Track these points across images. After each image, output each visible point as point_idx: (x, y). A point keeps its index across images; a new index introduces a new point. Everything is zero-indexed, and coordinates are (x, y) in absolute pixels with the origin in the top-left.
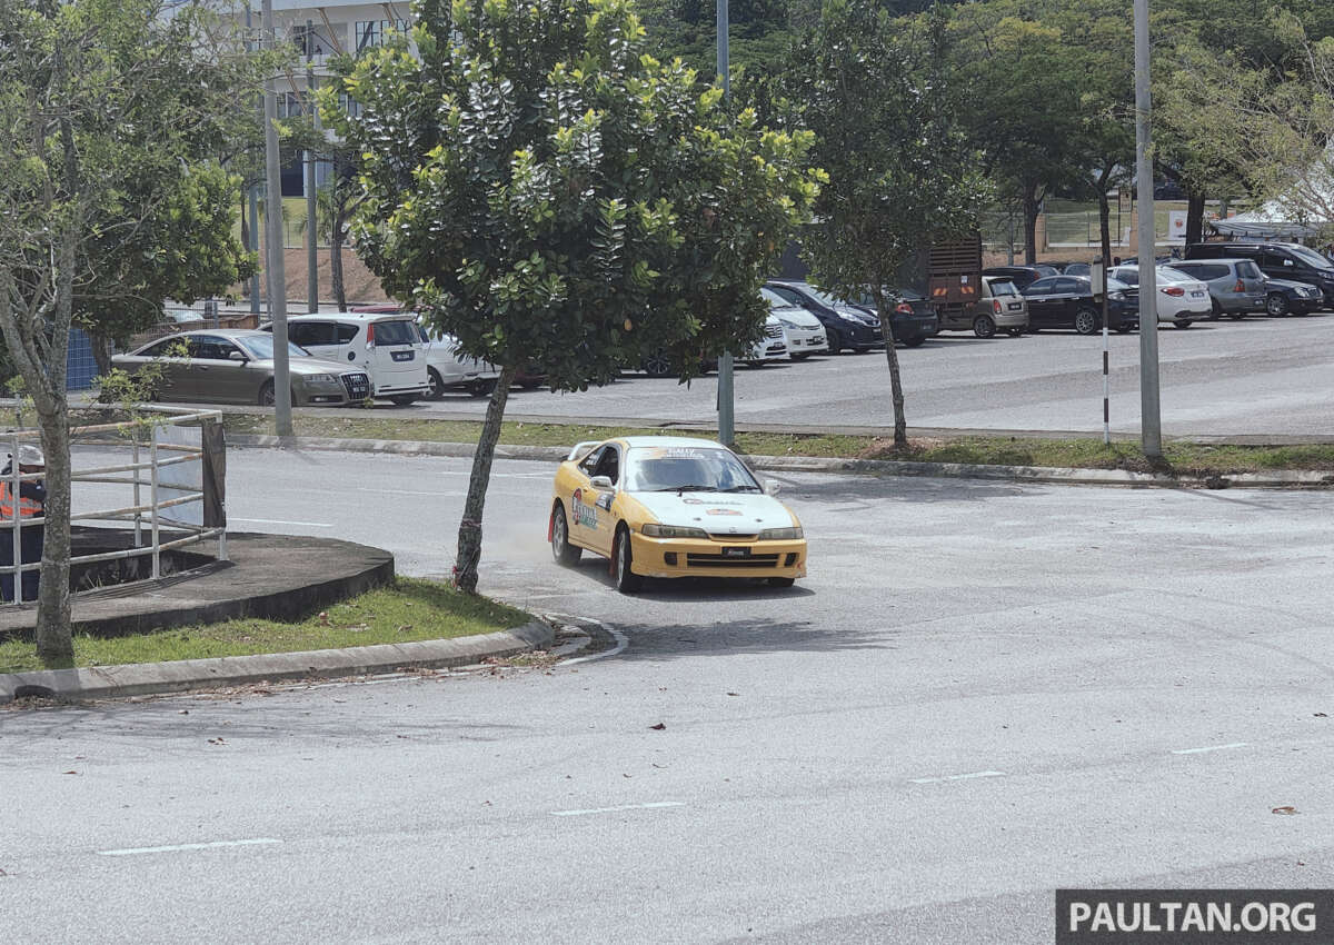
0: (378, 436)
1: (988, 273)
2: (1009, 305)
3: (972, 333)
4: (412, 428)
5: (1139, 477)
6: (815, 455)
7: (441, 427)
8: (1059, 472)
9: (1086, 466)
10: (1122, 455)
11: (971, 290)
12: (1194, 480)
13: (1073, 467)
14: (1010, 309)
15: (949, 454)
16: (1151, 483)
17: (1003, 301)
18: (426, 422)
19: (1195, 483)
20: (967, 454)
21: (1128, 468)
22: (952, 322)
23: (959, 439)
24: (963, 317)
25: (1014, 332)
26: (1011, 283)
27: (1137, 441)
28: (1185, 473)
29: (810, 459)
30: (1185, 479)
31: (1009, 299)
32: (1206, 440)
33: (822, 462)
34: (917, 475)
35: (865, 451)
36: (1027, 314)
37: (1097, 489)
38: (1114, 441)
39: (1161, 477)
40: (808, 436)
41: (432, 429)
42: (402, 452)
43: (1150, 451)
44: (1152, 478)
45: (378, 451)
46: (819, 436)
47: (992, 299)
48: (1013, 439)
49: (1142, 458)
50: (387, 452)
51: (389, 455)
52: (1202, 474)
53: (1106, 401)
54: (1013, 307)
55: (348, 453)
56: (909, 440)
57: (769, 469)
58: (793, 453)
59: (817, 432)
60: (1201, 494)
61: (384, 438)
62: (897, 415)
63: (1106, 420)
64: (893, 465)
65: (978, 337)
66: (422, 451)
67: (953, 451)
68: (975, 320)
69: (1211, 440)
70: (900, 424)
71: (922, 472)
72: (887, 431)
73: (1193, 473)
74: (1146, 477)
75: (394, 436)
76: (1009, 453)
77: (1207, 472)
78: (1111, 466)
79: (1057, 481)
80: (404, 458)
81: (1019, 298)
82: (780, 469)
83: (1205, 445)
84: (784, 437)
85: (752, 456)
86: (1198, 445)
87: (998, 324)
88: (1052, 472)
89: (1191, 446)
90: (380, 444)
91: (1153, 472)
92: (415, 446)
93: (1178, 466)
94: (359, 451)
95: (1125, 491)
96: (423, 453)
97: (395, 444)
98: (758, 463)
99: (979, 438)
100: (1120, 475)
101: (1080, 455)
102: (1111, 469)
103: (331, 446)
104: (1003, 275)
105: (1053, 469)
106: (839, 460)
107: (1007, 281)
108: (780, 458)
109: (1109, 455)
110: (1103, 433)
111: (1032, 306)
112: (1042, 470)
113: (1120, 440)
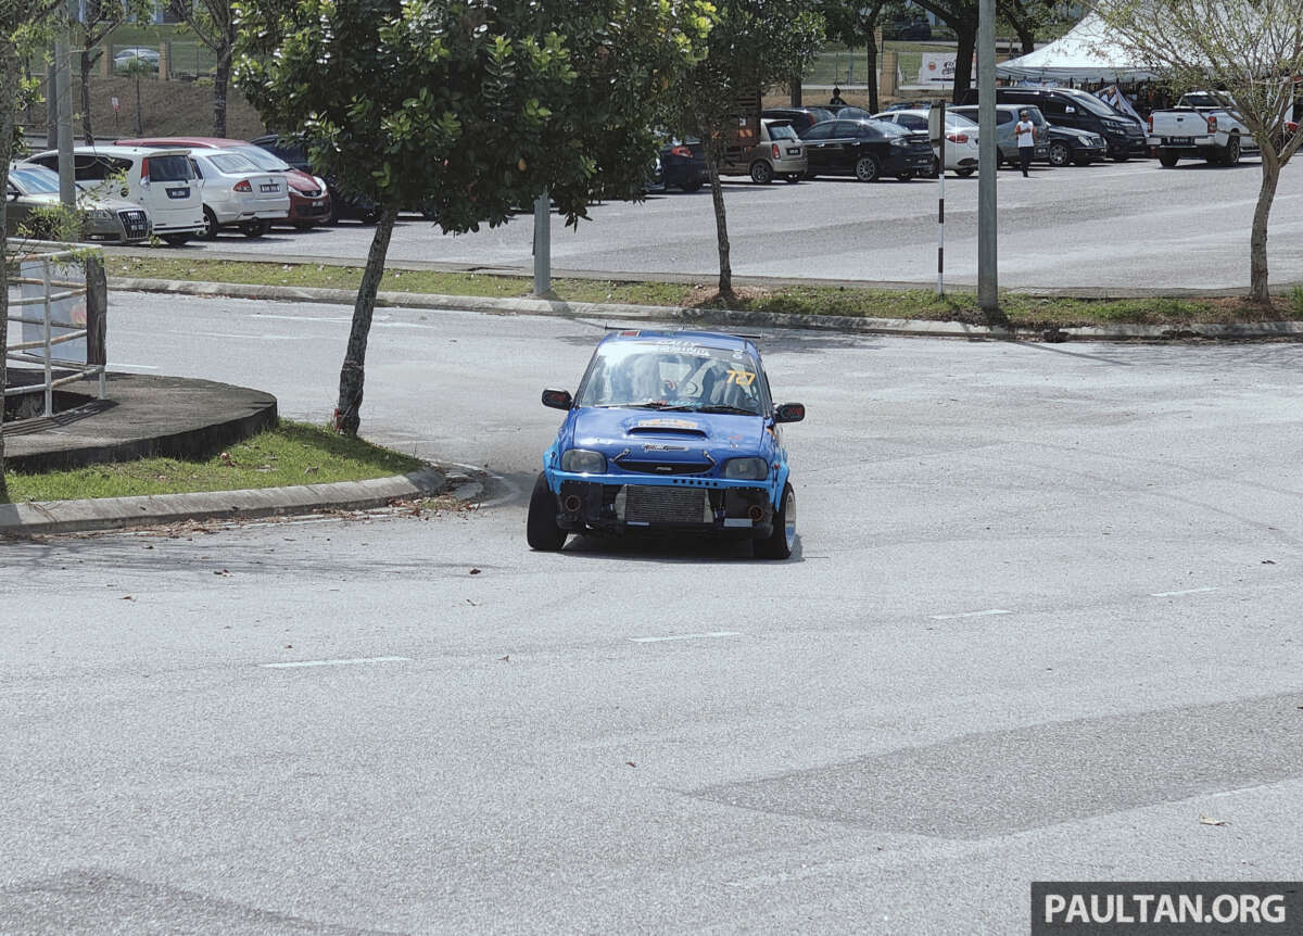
0: (171, 276)
1: (767, 115)
2: (788, 150)
3: (748, 178)
4: (207, 269)
5: (973, 329)
6: (636, 303)
7: (237, 267)
8: (892, 323)
9: (920, 318)
10: (956, 307)
11: (749, 133)
12: (1032, 333)
13: (906, 318)
14: (789, 154)
15: (778, 305)
16: (988, 336)
17: (782, 145)
18: (221, 262)
19: (1032, 336)
20: (796, 305)
21: (963, 320)
22: (728, 166)
23: (785, 289)
24: (740, 162)
25: (792, 178)
26: (789, 127)
27: (973, 293)
28: (1023, 326)
29: (631, 307)
30: (1022, 332)
31: (788, 143)
32: (1040, 292)
33: (645, 310)
34: (744, 325)
35: (689, 299)
36: (806, 159)
37: (932, 341)
38: (948, 292)
39: (998, 330)
40: (626, 283)
41: (229, 270)
42: (200, 294)
43: (985, 302)
44: (988, 330)
45: (173, 292)
46: (638, 283)
47: (770, 143)
48: (842, 289)
49: (978, 311)
50: (182, 293)
51: (187, 297)
52: (1040, 327)
53: (941, 251)
54: (792, 151)
55: (141, 294)
56: (735, 289)
57: (589, 316)
58: (613, 300)
59: (636, 279)
60: (1038, 347)
61: (178, 278)
62: (722, 262)
63: (941, 270)
64: (719, 314)
65: (755, 183)
66: (220, 293)
67: (780, 302)
68: (752, 165)
69: (1046, 293)
70: (726, 272)
71: (749, 322)
72: (713, 278)
73: (1031, 326)
74: (981, 329)
75: (188, 276)
76: (839, 304)
77: (1045, 325)
78: (946, 318)
79: (891, 332)
80: (202, 301)
81: (798, 142)
82: (600, 317)
83: (1040, 298)
84: (602, 283)
85: (570, 303)
86: (1035, 298)
87: (777, 169)
88: (885, 324)
89: (1027, 298)
90: (174, 285)
91: (990, 324)
92: (213, 287)
93: (1015, 319)
94: (152, 291)
95: (961, 343)
96: (221, 294)
97: (188, 285)
98: (577, 311)
99: (808, 288)
100: (955, 327)
101: (914, 306)
102: (946, 321)
103: (123, 286)
104: (782, 118)
105: (886, 320)
106: (661, 308)
107: (785, 124)
108: (601, 305)
109: (943, 307)
110: (936, 284)
111: (811, 151)
112: (875, 321)
113: (954, 292)
